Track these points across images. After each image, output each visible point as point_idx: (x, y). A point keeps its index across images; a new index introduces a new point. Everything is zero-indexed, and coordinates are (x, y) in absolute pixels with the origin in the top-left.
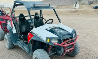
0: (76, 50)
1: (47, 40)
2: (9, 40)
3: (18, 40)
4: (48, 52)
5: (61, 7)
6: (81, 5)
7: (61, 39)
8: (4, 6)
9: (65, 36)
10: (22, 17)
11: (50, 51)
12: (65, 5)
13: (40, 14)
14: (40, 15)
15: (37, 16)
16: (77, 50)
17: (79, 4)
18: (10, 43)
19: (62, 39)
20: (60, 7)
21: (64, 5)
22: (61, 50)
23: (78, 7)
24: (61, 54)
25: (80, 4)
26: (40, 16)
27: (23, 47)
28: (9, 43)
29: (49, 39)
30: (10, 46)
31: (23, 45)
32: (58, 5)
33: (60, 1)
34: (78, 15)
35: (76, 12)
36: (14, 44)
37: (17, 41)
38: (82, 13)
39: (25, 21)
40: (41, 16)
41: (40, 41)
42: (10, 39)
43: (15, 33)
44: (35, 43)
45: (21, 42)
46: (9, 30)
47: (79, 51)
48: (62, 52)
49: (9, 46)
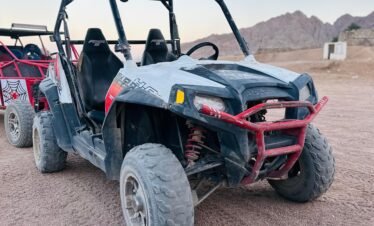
0: (316, 166)
1: (173, 97)
2: (44, 133)
3: (76, 129)
4: (186, 159)
5: (274, 56)
6: (355, 47)
7: (240, 97)
8: (46, 28)
9: (262, 90)
10: (97, 43)
11: (192, 155)
12: (290, 50)
13: (172, 37)
14: (169, 42)
15: (158, 42)
16: (321, 167)
17: (345, 44)
18: (50, 144)
19: (246, 99)
20: (270, 55)
21: (284, 51)
22: (238, 147)
23: (342, 53)
24: (241, 170)
25: (348, 45)
26: (169, 46)
27: (91, 153)
28: (45, 146)
29: (184, 90)
30: (50, 157)
31: (94, 144)
32: (260, 49)
33: (271, 38)
34: (340, 80)
35: (334, 69)
36: (62, 145)
37: (74, 134)
38: (359, 73)
39: (109, 60)
40: (173, 45)
41: (148, 102)
42: (48, 130)
43: (67, 104)
44: (133, 127)
45: (85, 137)
46: (47, 92)
47: (330, 174)
48: (242, 157)
49: (46, 159)
